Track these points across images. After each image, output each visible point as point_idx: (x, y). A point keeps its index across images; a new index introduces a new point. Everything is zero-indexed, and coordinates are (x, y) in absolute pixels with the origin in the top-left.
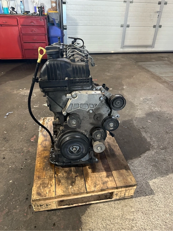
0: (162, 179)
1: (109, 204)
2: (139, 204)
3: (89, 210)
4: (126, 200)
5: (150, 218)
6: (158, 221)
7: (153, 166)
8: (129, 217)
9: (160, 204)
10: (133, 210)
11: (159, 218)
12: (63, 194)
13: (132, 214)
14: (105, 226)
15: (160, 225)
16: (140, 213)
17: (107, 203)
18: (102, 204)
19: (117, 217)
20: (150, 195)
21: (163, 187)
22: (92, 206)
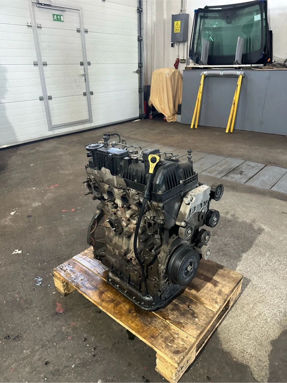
0: (241, 263)
1: (230, 315)
2: (250, 297)
3: (221, 336)
4: (238, 302)
5: (268, 303)
6: (275, 300)
7: (223, 256)
8: (255, 315)
9: (262, 285)
10: (251, 306)
11: (273, 297)
12: (199, 332)
13: (255, 310)
14: (248, 338)
15: (280, 302)
16: (259, 305)
17: (227, 317)
18: (225, 321)
19: (247, 322)
20: (249, 283)
21: (249, 269)
22: (219, 329)
